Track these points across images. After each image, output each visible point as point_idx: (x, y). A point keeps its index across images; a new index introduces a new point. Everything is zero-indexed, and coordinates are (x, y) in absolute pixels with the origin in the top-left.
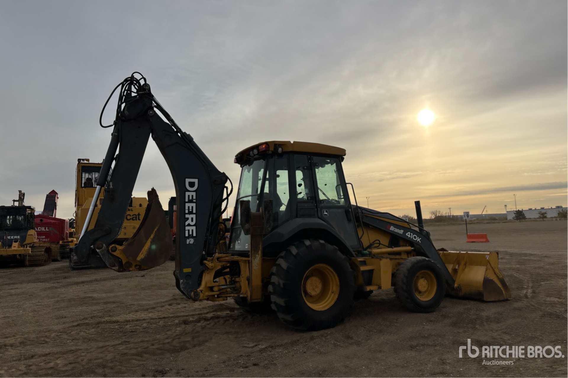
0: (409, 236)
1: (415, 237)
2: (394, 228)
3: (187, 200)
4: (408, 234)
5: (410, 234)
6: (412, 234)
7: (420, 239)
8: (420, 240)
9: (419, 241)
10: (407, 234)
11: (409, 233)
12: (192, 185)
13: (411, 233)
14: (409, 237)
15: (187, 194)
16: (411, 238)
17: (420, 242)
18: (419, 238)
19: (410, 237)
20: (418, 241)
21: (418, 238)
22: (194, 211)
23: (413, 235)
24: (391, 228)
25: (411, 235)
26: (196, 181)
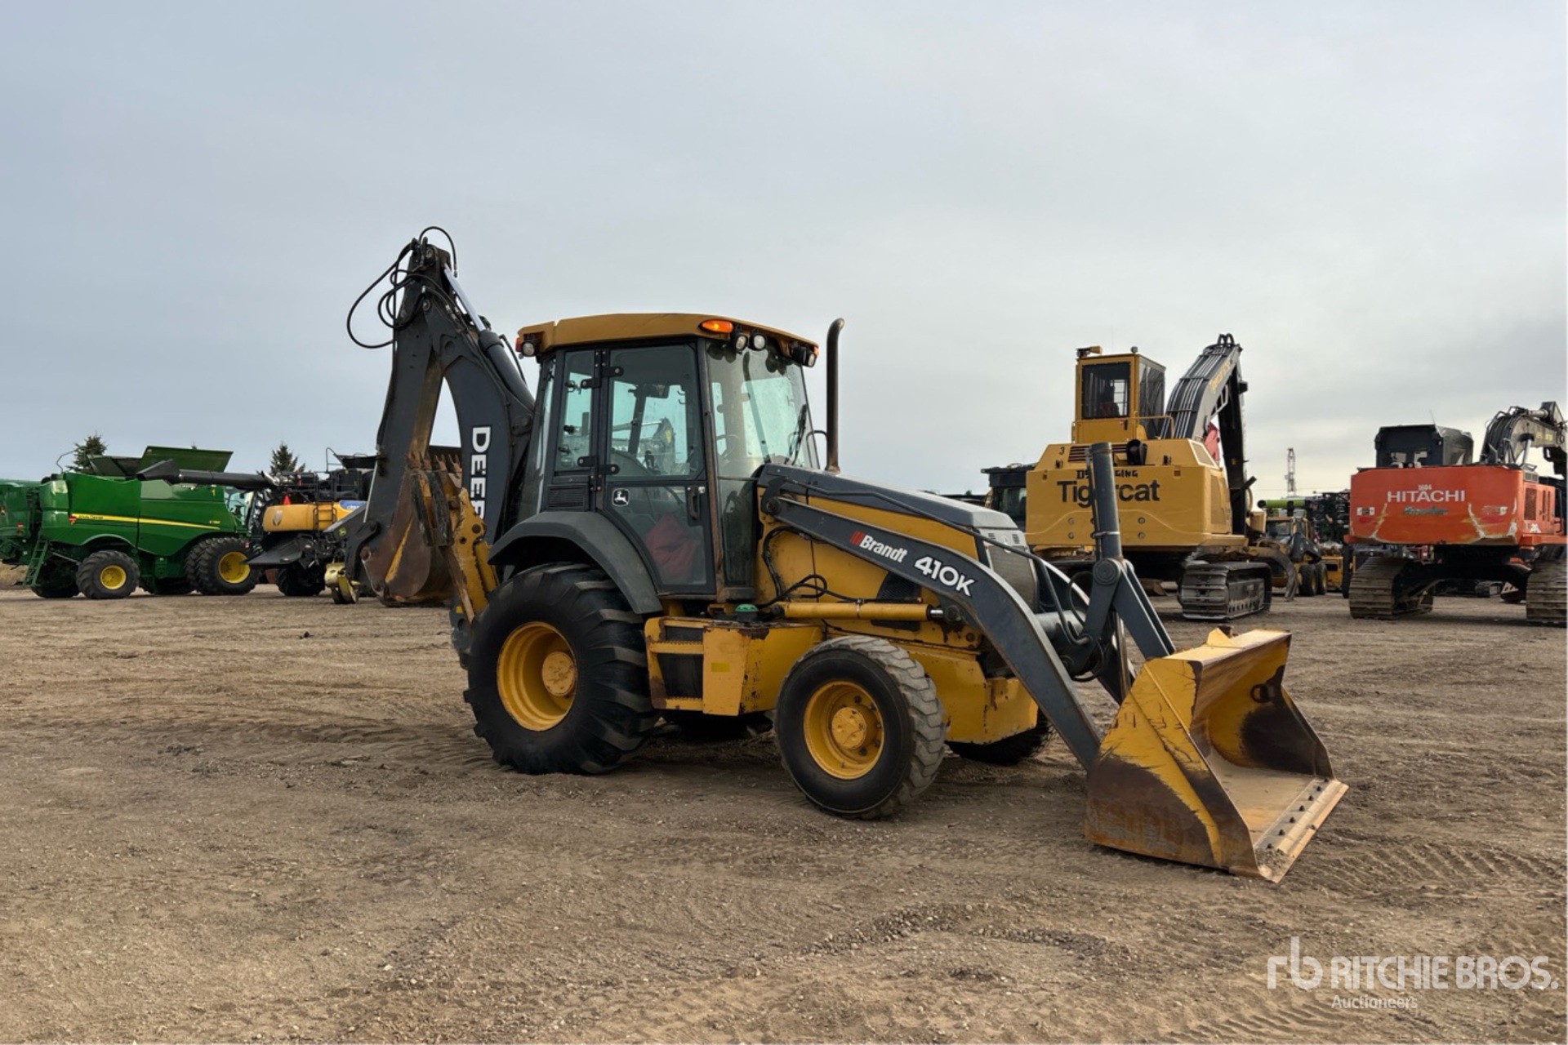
0: (926, 570)
1: (949, 576)
2: (874, 543)
3: (473, 473)
4: (924, 564)
5: (928, 565)
6: (938, 564)
7: (971, 581)
8: (968, 586)
9: (962, 589)
10: (918, 564)
11: (928, 560)
12: (481, 439)
13: (934, 560)
14: (925, 573)
15: (475, 458)
16: (934, 576)
17: (967, 593)
18: (965, 580)
19: (929, 575)
20: (958, 588)
21: (963, 577)
22: (483, 495)
23: (941, 567)
24: (865, 540)
25: (932, 567)
26: (486, 431)
